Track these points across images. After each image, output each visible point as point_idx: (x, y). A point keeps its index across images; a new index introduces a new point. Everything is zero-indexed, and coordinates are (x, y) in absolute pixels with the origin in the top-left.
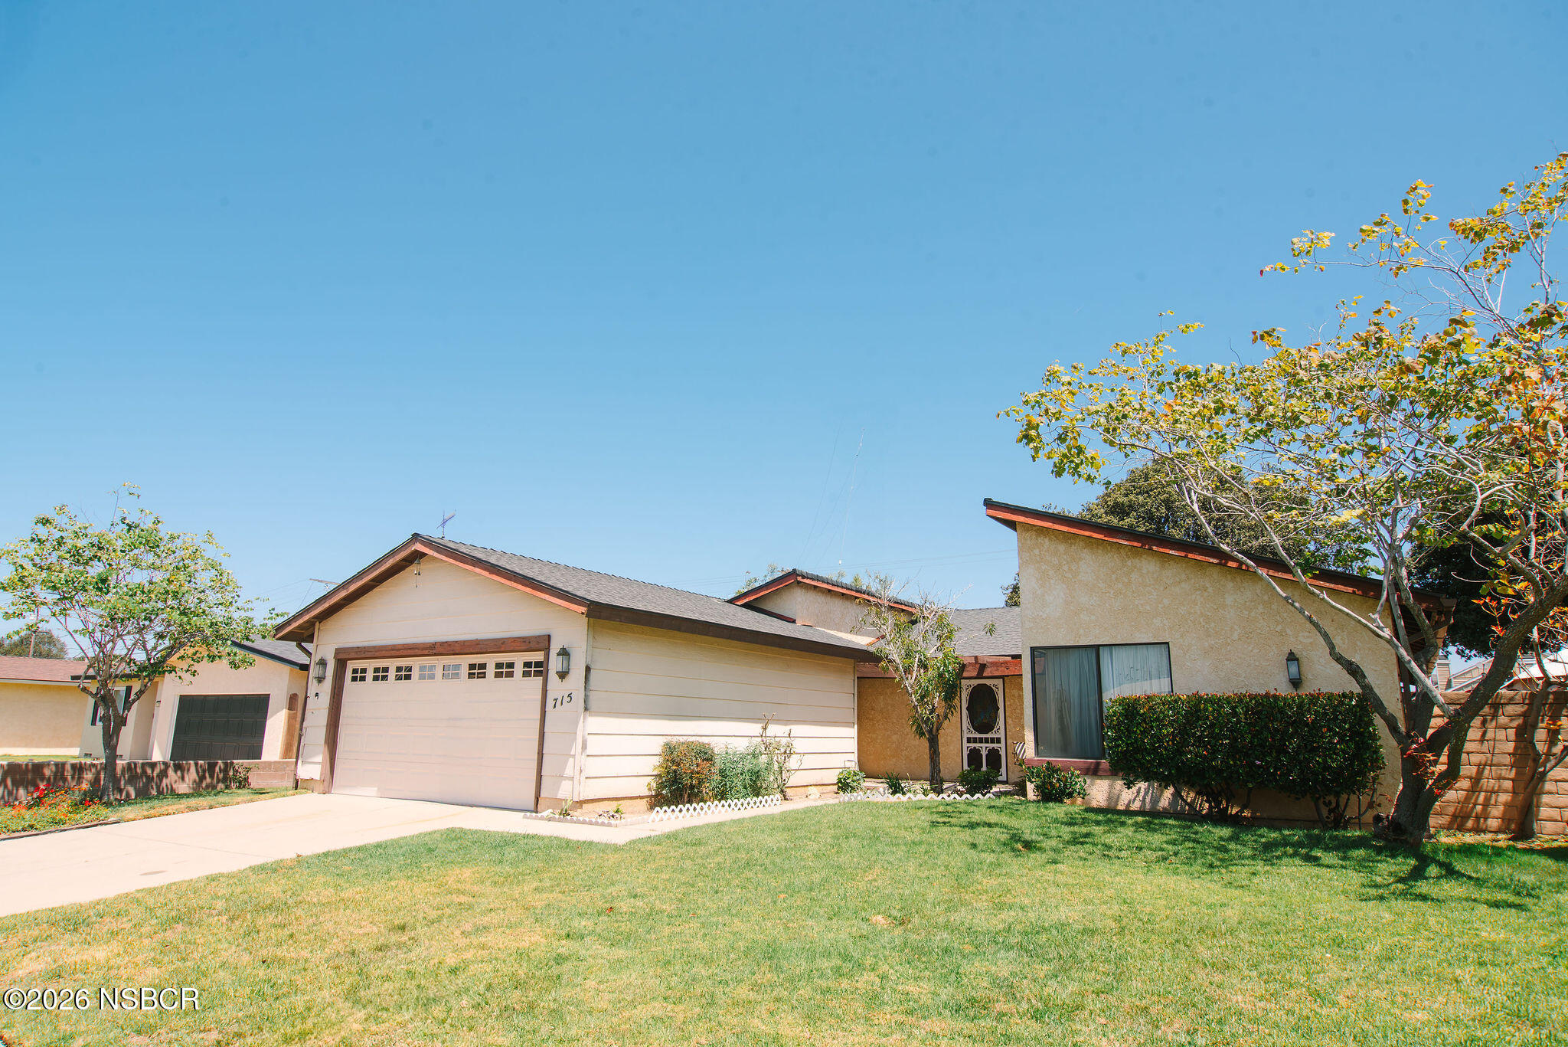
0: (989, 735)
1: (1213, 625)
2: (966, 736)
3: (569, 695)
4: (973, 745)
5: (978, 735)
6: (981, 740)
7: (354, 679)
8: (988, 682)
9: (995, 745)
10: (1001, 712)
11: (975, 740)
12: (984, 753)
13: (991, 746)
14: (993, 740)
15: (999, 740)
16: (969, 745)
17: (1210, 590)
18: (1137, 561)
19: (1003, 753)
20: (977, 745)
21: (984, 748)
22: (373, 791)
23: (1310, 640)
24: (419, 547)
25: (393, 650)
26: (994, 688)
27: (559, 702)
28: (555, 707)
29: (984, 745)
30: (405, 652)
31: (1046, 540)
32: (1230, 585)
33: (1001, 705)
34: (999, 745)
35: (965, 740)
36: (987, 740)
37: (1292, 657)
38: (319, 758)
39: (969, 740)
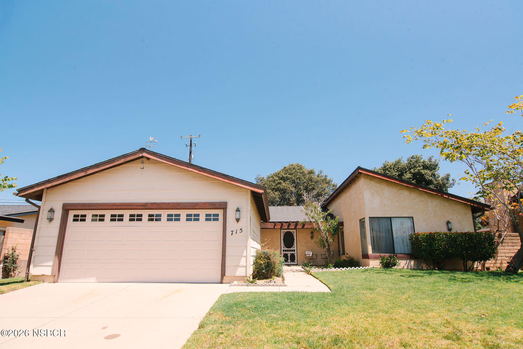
0: (291, 249)
1: (425, 212)
2: (282, 249)
3: (241, 229)
4: (285, 252)
5: (287, 249)
6: (288, 251)
7: (74, 220)
8: (291, 231)
9: (293, 252)
10: (295, 241)
11: (286, 251)
12: (289, 255)
13: (292, 252)
14: (292, 251)
15: (294, 251)
16: (284, 252)
17: (424, 201)
18: (402, 192)
19: (296, 255)
20: (287, 252)
21: (289, 254)
22: (94, 279)
23: (452, 218)
24: (145, 154)
25: (113, 205)
26: (293, 233)
27: (234, 233)
28: (232, 234)
29: (289, 252)
30: (120, 207)
31: (373, 182)
32: (430, 200)
33: (295, 238)
34: (294, 252)
35: (282, 251)
36: (290, 251)
37: (448, 223)
38: (51, 263)
39: (284, 251)
